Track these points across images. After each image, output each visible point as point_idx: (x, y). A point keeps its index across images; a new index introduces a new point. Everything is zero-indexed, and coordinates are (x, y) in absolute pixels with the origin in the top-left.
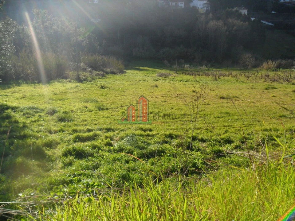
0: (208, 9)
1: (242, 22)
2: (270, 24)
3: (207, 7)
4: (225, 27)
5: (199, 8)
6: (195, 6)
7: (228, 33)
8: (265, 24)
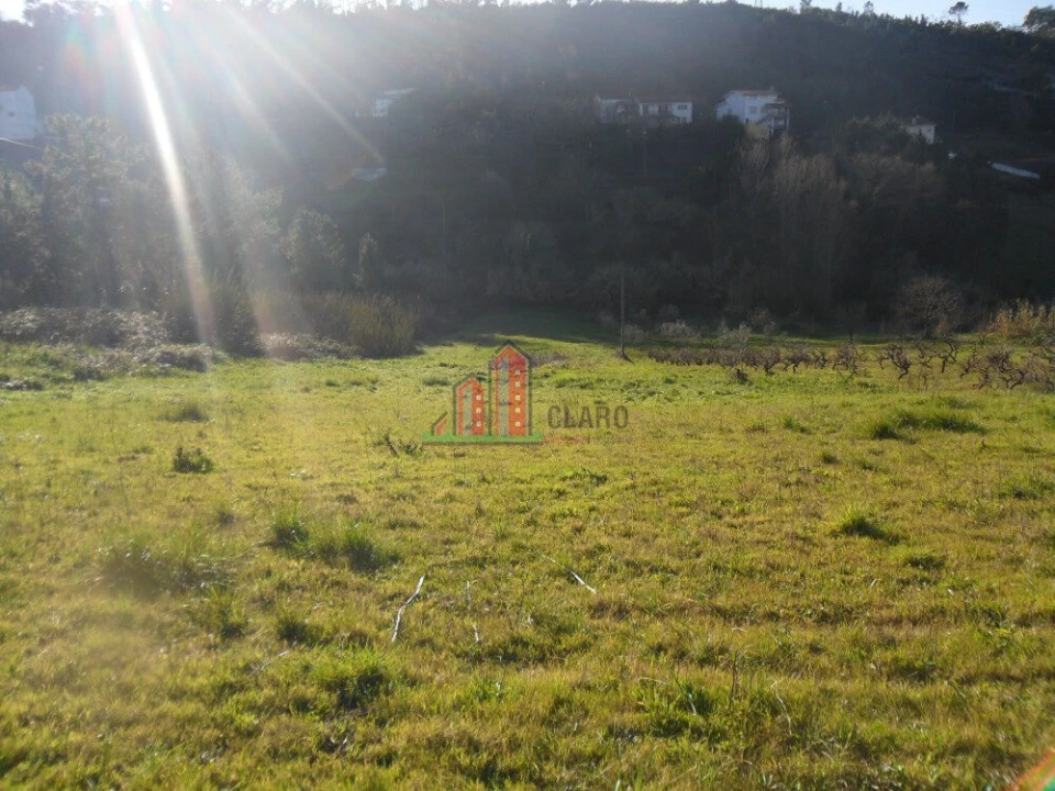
0: (781, 123)
2: (1025, 173)
3: (776, 118)
4: (838, 181)
5: (747, 120)
6: (735, 113)
7: (854, 203)
8: (1007, 173)
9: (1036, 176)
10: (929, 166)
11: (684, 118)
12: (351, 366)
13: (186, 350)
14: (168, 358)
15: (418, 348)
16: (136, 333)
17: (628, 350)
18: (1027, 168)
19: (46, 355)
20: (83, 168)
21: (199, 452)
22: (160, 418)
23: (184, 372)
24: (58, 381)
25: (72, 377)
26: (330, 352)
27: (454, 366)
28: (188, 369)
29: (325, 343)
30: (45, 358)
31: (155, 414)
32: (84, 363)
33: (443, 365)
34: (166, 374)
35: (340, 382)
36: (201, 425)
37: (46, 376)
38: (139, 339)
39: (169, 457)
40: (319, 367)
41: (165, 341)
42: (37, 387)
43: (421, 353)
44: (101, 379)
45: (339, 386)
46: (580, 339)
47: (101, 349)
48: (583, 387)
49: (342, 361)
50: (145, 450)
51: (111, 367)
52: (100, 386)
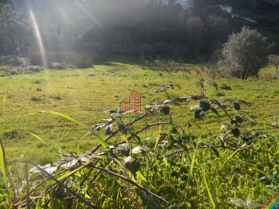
0: (191, 6)
1: (221, 19)
2: (253, 21)
3: (190, 5)
4: (202, 23)
5: (183, 5)
6: (179, 3)
7: (206, 29)
8: (249, 21)
9: (256, 22)
10: (226, 20)
11: (166, 4)
12: (74, 71)
13: (35, 67)
14: (31, 69)
15: (93, 66)
16: (23, 63)
17: (144, 67)
18: (254, 20)
19: (4, 69)
20: (5, 18)
21: (40, 88)
22: (32, 83)
23: (35, 73)
24: (8, 74)
25: (10, 74)
26: (70, 67)
27: (99, 71)
28: (36, 72)
29: (69, 65)
30: (3, 69)
31: (31, 82)
32: (12, 71)
33: (96, 71)
34: (31, 73)
35: (70, 75)
36: (40, 84)
37: (5, 73)
38: (24, 65)
39: (36, 89)
40: (66, 71)
41: (30, 65)
42: (3, 76)
43: (93, 67)
44: (17, 74)
45: (69, 76)
46: (134, 64)
47: (16, 67)
48: (124, 77)
49: (72, 70)
50: (31, 88)
51: (19, 71)
52: (17, 76)
